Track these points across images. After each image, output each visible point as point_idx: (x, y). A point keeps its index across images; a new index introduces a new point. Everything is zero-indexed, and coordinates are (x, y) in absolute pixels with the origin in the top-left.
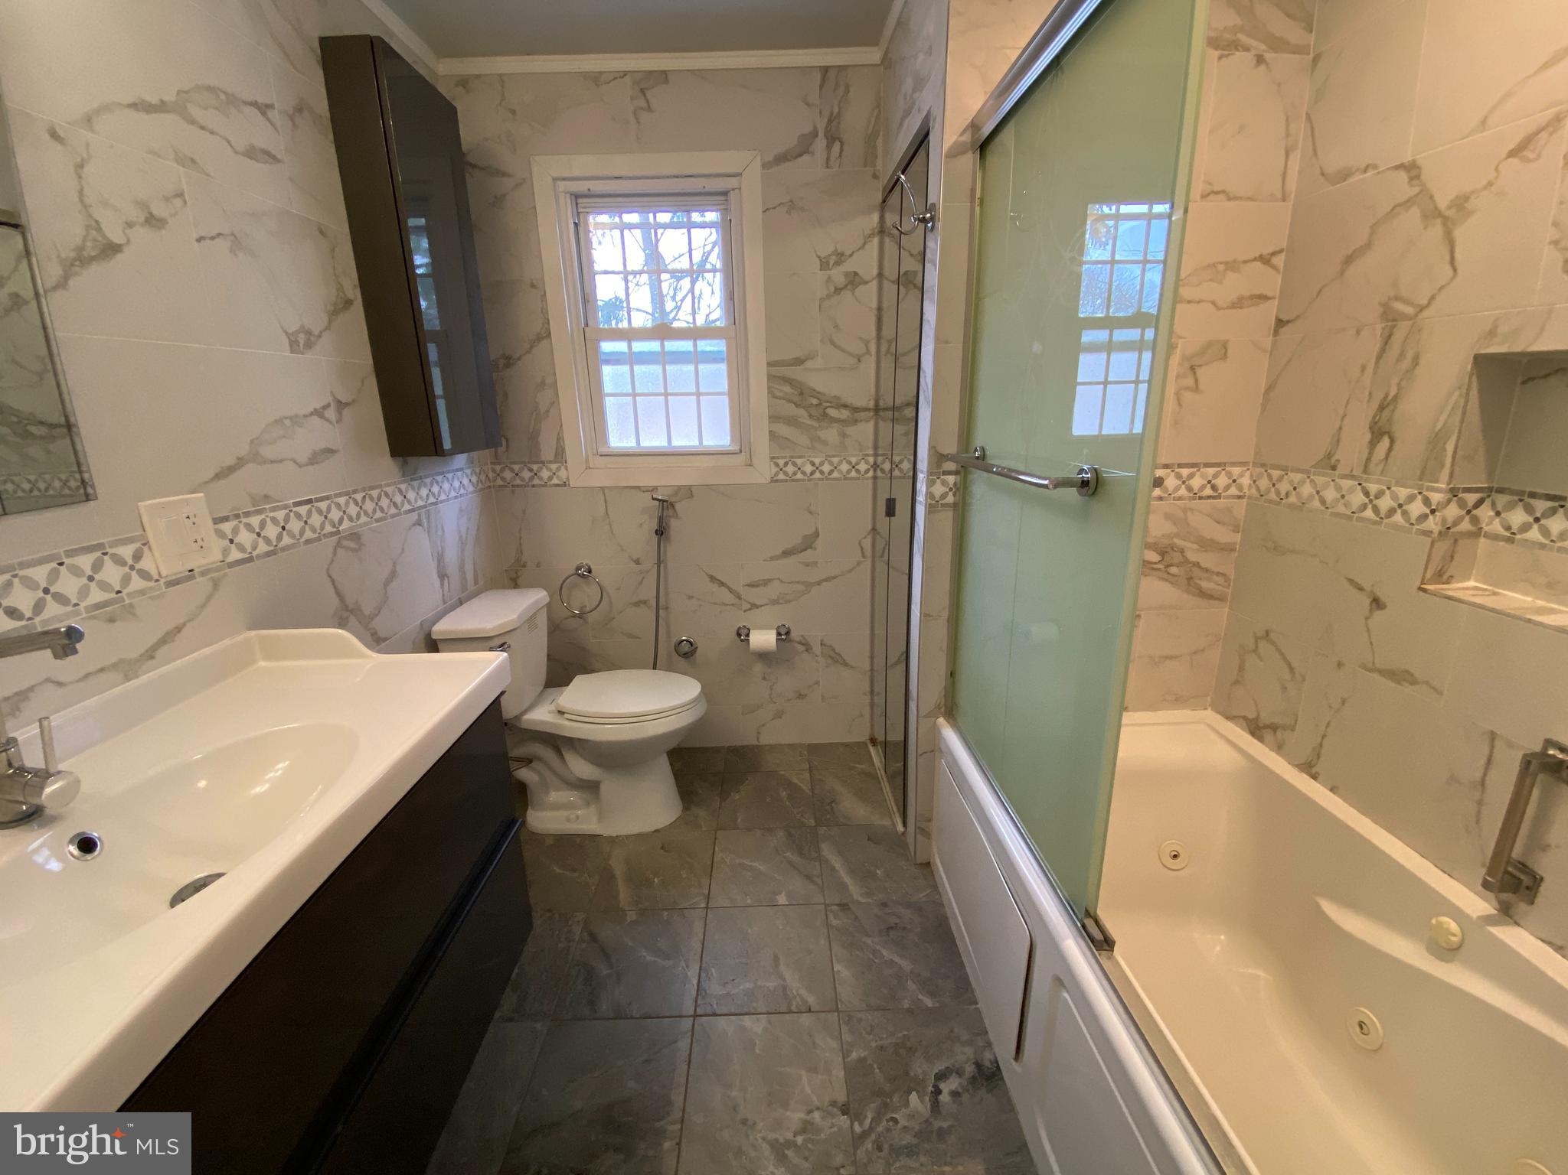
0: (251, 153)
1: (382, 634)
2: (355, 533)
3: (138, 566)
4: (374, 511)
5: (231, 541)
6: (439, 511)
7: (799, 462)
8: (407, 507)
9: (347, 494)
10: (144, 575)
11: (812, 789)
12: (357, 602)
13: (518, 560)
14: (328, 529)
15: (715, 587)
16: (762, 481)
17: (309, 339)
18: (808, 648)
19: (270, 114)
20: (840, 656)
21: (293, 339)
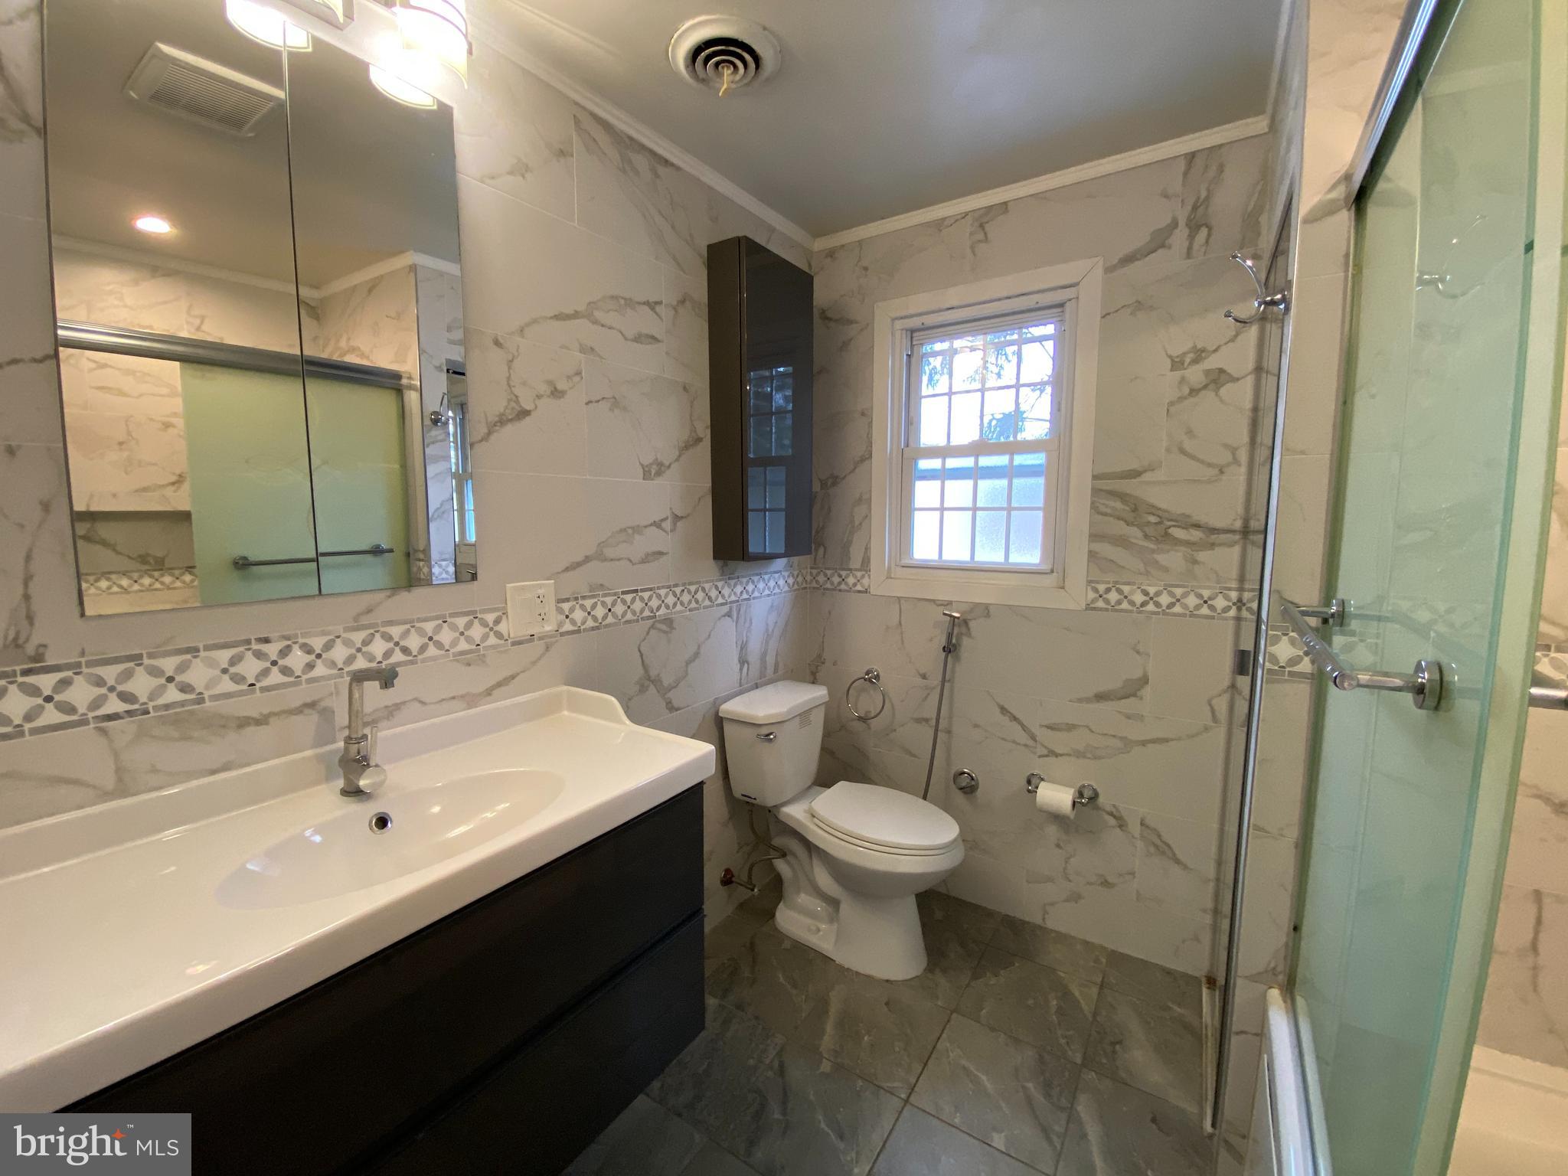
0: (638, 339)
1: (676, 704)
2: (669, 619)
3: (496, 628)
4: (690, 602)
5: (567, 617)
6: (750, 607)
7: (1126, 589)
8: (720, 600)
9: (669, 587)
10: (499, 635)
11: (1095, 1014)
12: (659, 675)
13: (819, 656)
14: (647, 613)
15: (1005, 720)
16: (1072, 606)
17: (660, 469)
18: (1122, 823)
19: (658, 308)
20: (1169, 846)
21: (647, 469)
